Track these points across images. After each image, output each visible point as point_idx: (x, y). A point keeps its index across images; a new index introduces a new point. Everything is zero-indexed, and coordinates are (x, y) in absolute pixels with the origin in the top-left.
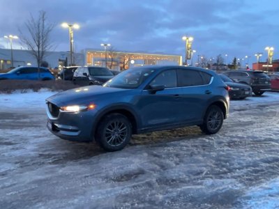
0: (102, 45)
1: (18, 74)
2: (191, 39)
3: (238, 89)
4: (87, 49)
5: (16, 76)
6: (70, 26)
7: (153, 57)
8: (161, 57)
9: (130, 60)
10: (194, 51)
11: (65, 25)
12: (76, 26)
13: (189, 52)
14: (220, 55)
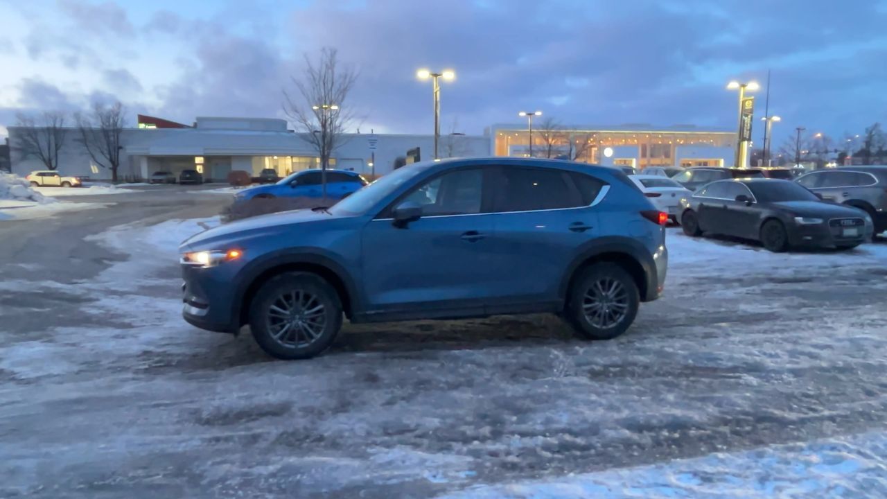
0: (523, 114)
1: (293, 187)
2: (753, 86)
3: (819, 221)
4: (498, 126)
5: (289, 190)
6: (436, 75)
7: (664, 137)
8: (686, 137)
9: (601, 149)
10: (776, 119)
11: (423, 74)
12: (449, 76)
13: (747, 120)
14: (876, 125)
